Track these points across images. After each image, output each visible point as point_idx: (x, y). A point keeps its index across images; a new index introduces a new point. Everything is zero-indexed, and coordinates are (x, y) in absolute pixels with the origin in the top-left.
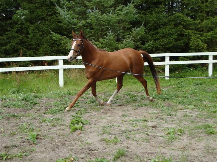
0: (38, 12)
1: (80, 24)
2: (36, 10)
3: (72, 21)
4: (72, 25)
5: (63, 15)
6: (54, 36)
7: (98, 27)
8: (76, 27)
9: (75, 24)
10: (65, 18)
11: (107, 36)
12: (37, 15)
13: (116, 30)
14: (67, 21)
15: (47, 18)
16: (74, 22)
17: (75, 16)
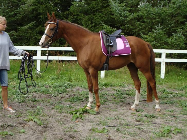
0: (93, 4)
1: (131, 17)
2: (91, 2)
3: (123, 13)
4: (122, 18)
5: (114, 7)
6: (105, 28)
7: (148, 20)
8: (127, 20)
9: (126, 17)
10: (116, 10)
11: (156, 30)
12: (92, 7)
13: (167, 24)
14: (118, 13)
15: (101, 10)
16: (124, 14)
17: (127, 9)
